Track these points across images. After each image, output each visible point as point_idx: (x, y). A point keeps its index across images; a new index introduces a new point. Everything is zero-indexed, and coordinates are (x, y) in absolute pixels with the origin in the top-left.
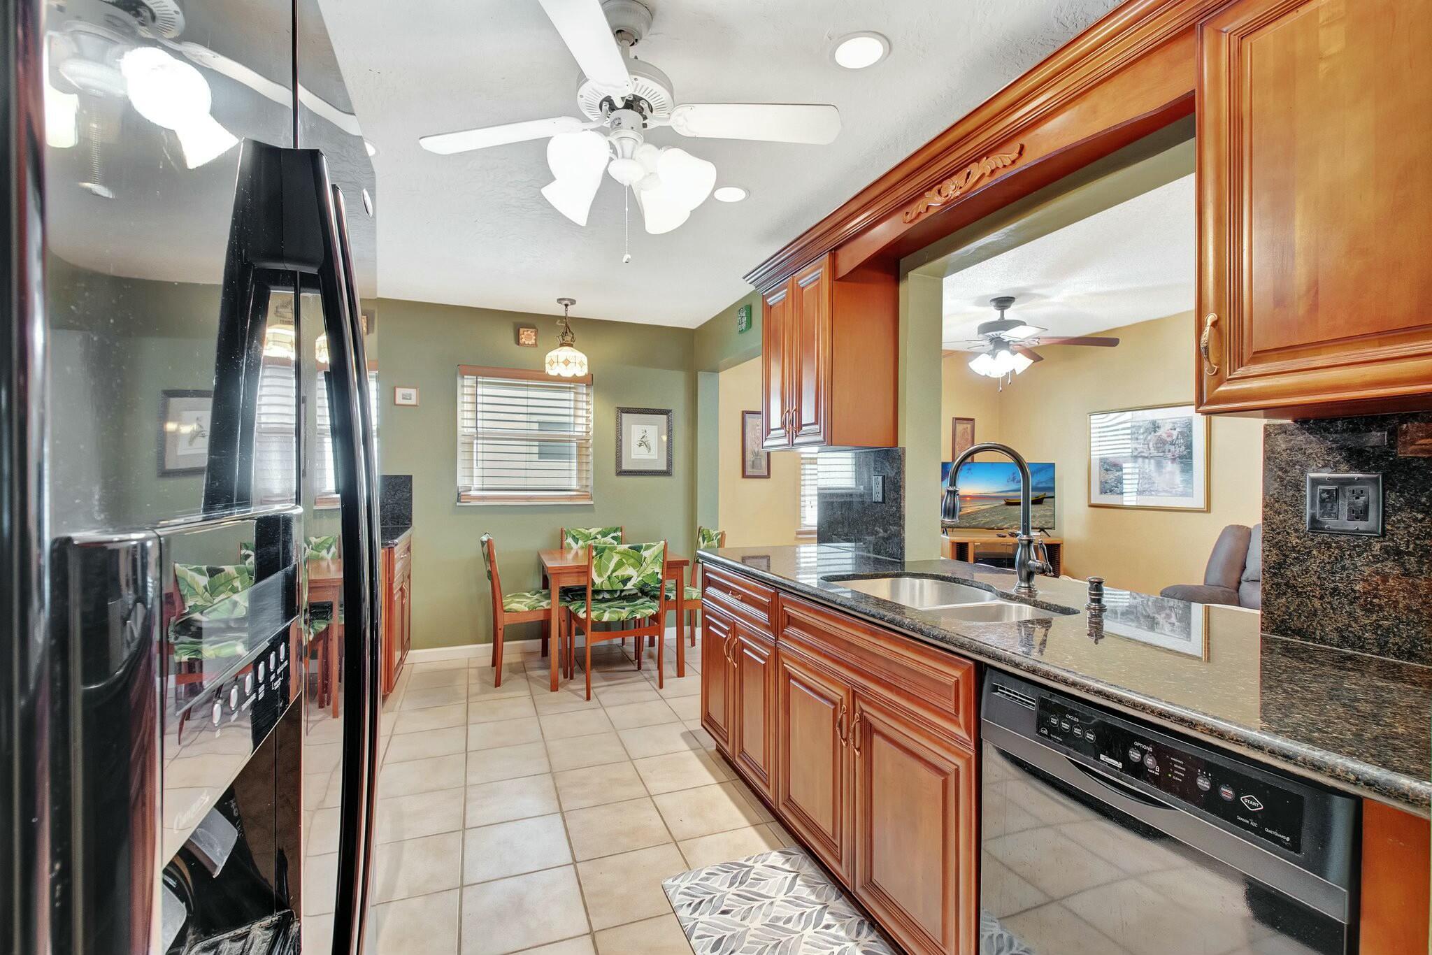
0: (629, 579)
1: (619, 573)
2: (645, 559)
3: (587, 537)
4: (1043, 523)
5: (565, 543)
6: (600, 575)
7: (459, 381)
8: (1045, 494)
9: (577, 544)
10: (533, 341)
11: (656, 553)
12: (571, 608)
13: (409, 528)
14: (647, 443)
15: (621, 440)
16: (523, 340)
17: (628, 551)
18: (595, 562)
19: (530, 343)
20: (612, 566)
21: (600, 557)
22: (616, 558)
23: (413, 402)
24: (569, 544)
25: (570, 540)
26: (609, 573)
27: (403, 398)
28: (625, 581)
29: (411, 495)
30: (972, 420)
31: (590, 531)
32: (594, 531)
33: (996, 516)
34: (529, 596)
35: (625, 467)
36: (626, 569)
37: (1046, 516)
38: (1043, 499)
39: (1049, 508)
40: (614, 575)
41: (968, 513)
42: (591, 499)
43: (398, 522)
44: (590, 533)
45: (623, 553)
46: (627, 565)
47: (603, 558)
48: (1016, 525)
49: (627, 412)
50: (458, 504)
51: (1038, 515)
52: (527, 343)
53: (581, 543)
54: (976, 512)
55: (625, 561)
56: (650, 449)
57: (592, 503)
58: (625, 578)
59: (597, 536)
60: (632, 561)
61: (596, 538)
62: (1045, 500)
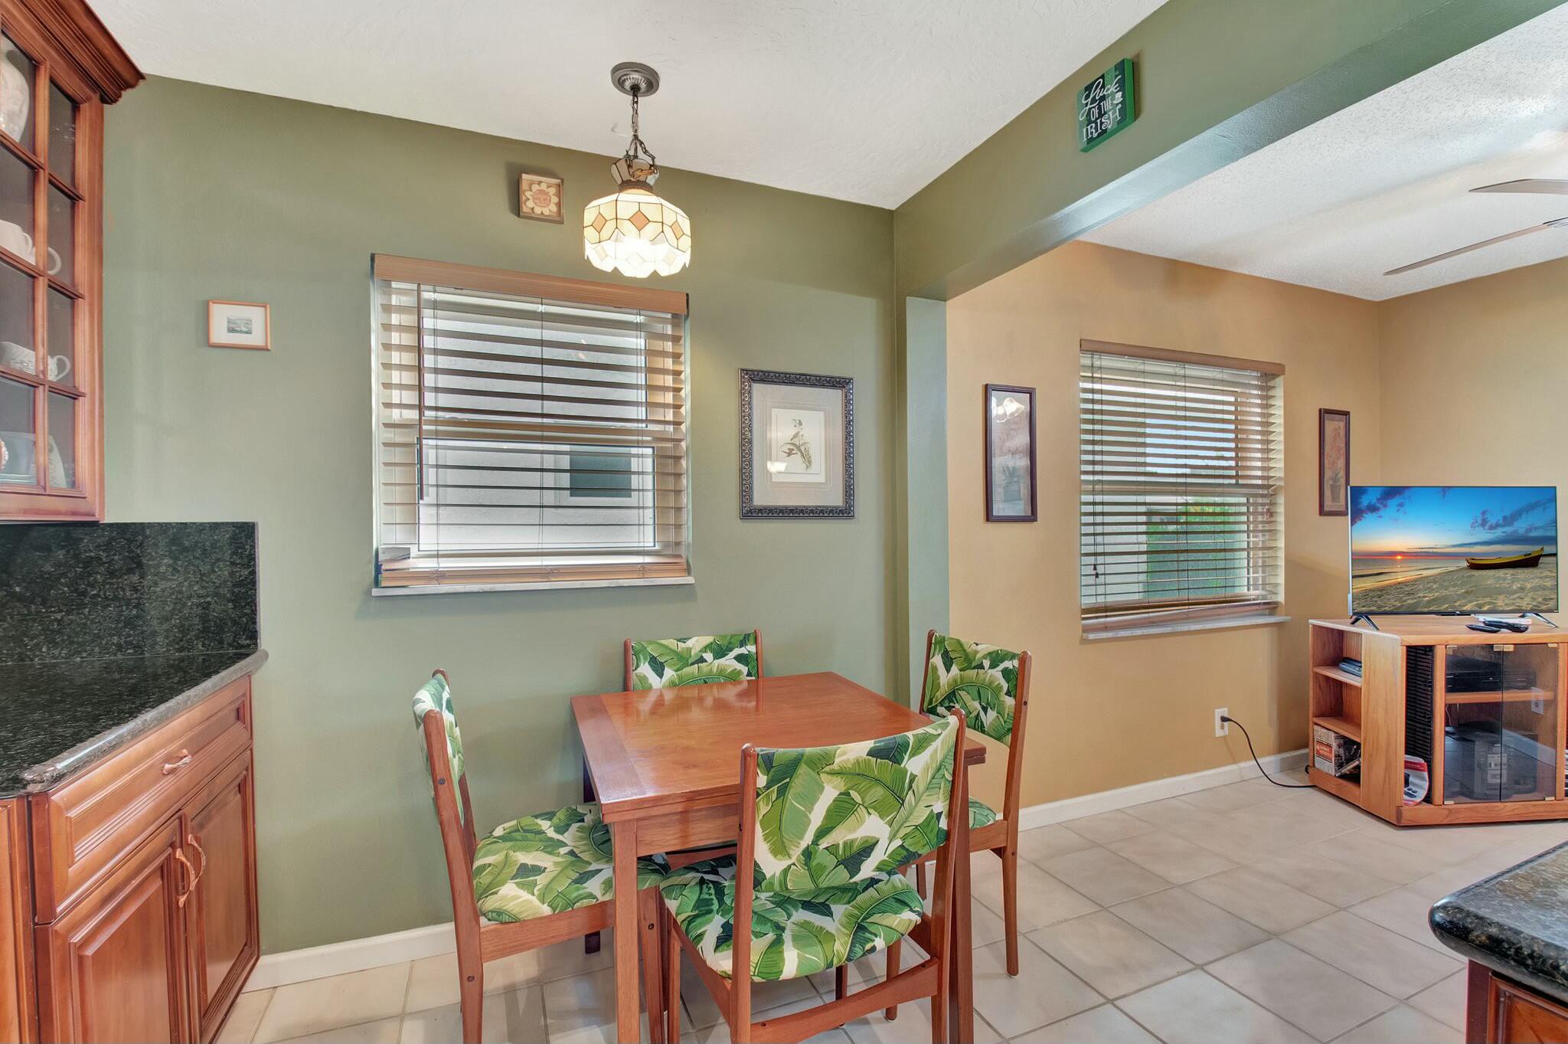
0: (867, 849)
1: (840, 836)
2: (911, 781)
3: (683, 660)
4: (1540, 599)
5: (633, 675)
6: (779, 849)
7: (376, 300)
8: (1542, 549)
9: (661, 675)
10: (554, 208)
11: (939, 757)
12: (672, 905)
13: (248, 655)
14: (802, 448)
15: (750, 442)
16: (530, 204)
17: (867, 763)
18: (763, 809)
19: (546, 212)
20: (817, 817)
21: (782, 792)
22: (830, 793)
23: (256, 339)
24: (643, 679)
25: (645, 669)
26: (808, 839)
27: (231, 330)
28: (854, 858)
29: (253, 573)
30: (1346, 414)
31: (690, 643)
32: (696, 644)
33: (1452, 589)
34: (551, 833)
35: (760, 500)
36: (861, 822)
37: (1544, 588)
38: (1537, 558)
39: (1549, 574)
40: (824, 843)
41: (1399, 583)
42: (688, 571)
43: (221, 642)
44: (689, 650)
45: (855, 774)
46: (862, 810)
47: (790, 796)
48: (1489, 603)
49: (762, 381)
50: (375, 592)
51: (1529, 586)
52: (538, 210)
53: (669, 673)
54: (1414, 582)
55: (858, 799)
56: (810, 462)
57: (690, 580)
58: (855, 847)
59: (705, 655)
60: (878, 792)
61: (702, 660)
62: (1542, 560)
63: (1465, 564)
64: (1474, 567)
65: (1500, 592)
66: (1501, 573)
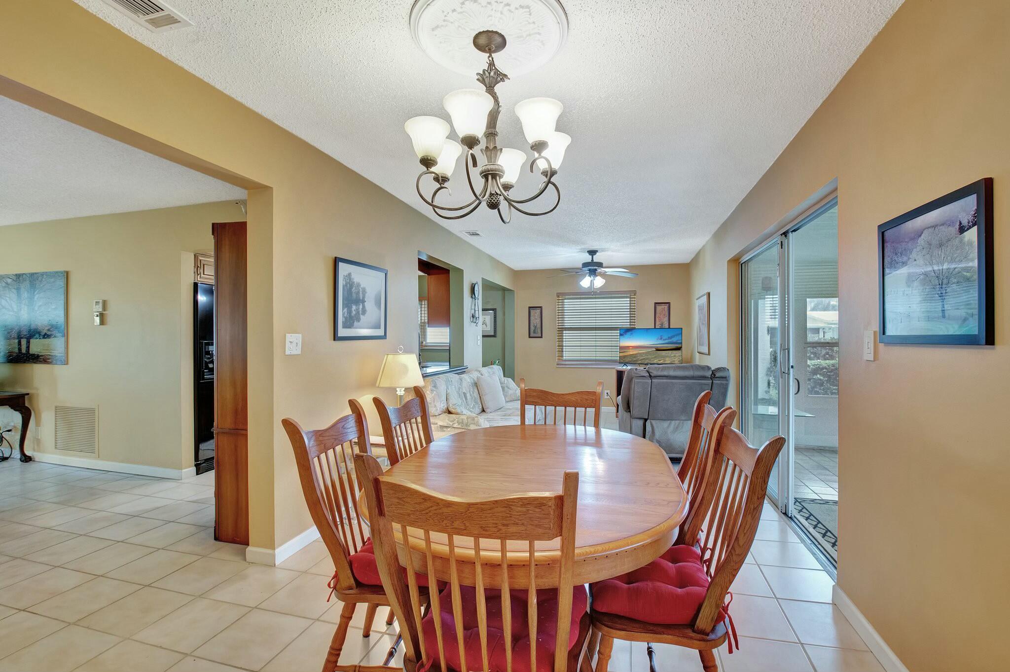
14: (486, 323)
30: (669, 303)
41: (631, 354)
56: (487, 326)
63: (655, 349)
64: (657, 350)
65: (667, 357)
66: (667, 352)
